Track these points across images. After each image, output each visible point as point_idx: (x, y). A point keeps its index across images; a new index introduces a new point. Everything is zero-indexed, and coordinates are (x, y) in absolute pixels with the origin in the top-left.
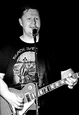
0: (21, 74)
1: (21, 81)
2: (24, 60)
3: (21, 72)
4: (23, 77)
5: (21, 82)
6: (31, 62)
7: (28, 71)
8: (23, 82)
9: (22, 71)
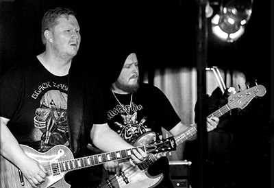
0: (46, 128)
1: (43, 138)
2: (51, 104)
3: (47, 123)
4: (50, 133)
5: (44, 141)
6: (61, 110)
7: (58, 124)
8: (46, 142)
9: (49, 123)
